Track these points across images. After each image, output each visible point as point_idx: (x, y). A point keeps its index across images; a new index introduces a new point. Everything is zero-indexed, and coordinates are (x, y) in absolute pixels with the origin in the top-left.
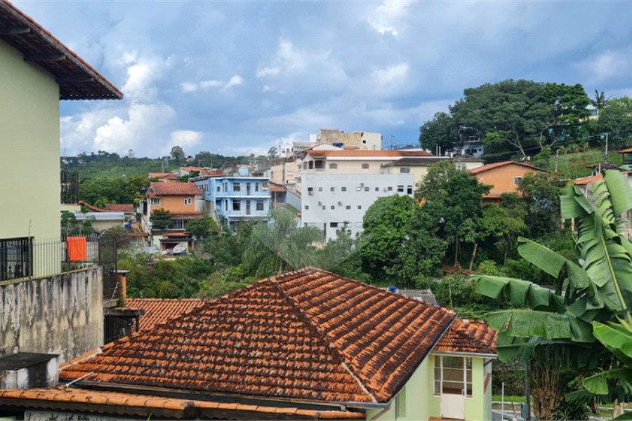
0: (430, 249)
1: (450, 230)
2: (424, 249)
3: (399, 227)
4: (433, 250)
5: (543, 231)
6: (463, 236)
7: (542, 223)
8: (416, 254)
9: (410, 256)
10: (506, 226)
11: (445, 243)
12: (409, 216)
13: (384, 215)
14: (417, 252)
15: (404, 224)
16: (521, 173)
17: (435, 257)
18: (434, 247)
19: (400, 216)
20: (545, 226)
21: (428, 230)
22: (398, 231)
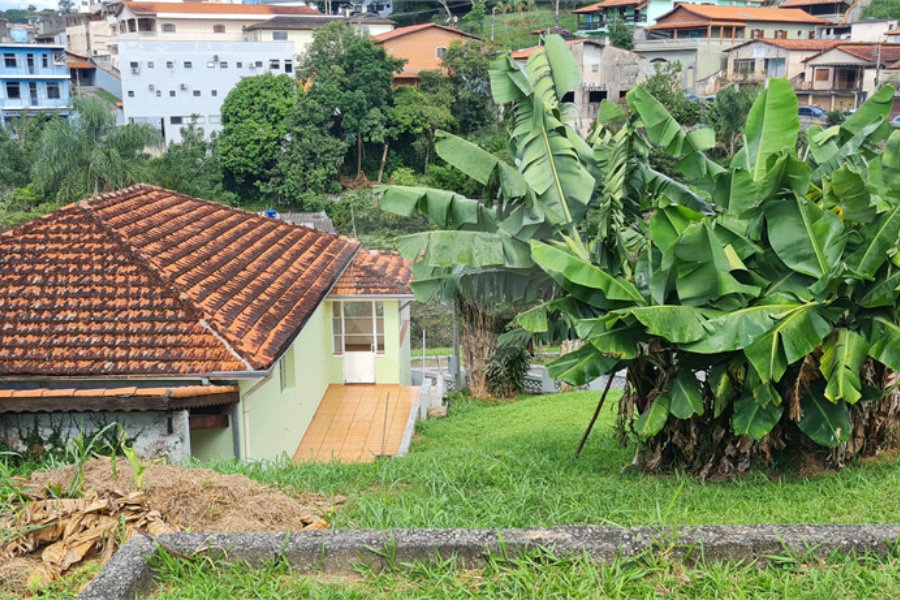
0: (322, 154)
1: (349, 126)
2: (314, 154)
3: (276, 122)
4: (326, 155)
5: (475, 125)
6: (368, 134)
7: (474, 113)
8: (302, 161)
9: (293, 165)
10: (427, 118)
11: (344, 144)
12: (289, 106)
13: (253, 104)
14: (304, 159)
15: (282, 118)
16: (445, 41)
17: (330, 165)
18: (328, 151)
19: (277, 105)
20: (479, 117)
21: (317, 125)
22: (274, 128)
